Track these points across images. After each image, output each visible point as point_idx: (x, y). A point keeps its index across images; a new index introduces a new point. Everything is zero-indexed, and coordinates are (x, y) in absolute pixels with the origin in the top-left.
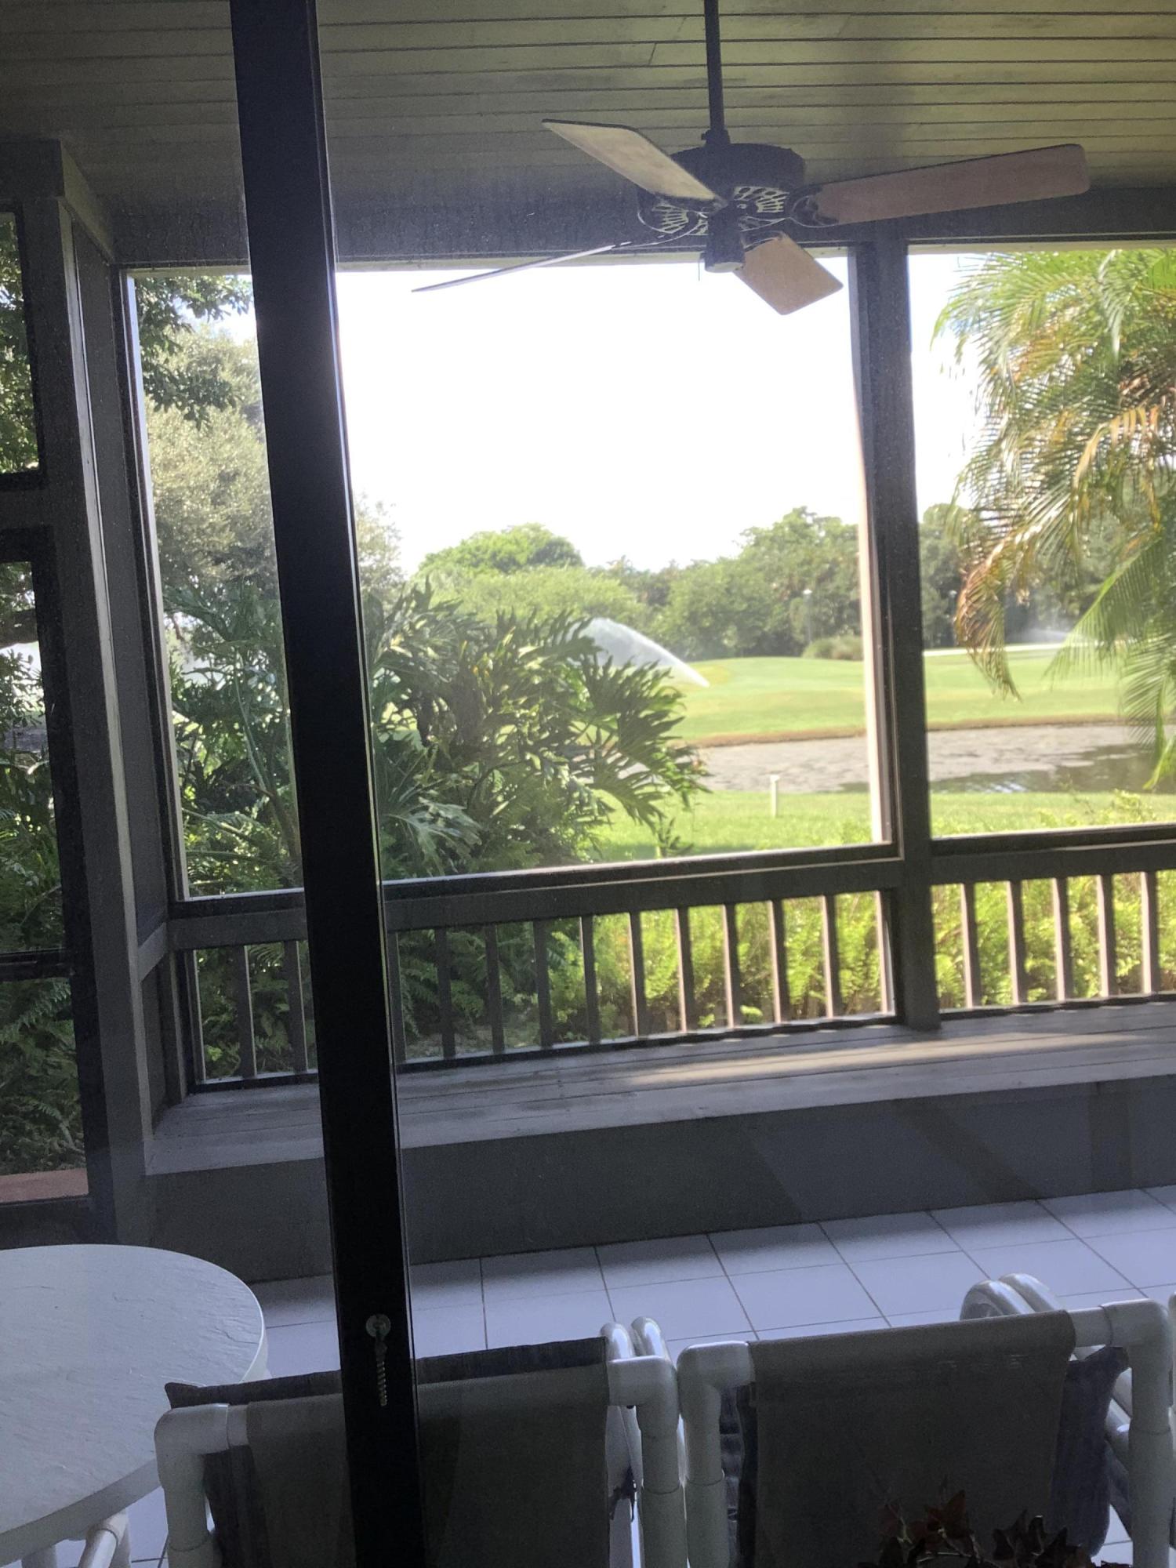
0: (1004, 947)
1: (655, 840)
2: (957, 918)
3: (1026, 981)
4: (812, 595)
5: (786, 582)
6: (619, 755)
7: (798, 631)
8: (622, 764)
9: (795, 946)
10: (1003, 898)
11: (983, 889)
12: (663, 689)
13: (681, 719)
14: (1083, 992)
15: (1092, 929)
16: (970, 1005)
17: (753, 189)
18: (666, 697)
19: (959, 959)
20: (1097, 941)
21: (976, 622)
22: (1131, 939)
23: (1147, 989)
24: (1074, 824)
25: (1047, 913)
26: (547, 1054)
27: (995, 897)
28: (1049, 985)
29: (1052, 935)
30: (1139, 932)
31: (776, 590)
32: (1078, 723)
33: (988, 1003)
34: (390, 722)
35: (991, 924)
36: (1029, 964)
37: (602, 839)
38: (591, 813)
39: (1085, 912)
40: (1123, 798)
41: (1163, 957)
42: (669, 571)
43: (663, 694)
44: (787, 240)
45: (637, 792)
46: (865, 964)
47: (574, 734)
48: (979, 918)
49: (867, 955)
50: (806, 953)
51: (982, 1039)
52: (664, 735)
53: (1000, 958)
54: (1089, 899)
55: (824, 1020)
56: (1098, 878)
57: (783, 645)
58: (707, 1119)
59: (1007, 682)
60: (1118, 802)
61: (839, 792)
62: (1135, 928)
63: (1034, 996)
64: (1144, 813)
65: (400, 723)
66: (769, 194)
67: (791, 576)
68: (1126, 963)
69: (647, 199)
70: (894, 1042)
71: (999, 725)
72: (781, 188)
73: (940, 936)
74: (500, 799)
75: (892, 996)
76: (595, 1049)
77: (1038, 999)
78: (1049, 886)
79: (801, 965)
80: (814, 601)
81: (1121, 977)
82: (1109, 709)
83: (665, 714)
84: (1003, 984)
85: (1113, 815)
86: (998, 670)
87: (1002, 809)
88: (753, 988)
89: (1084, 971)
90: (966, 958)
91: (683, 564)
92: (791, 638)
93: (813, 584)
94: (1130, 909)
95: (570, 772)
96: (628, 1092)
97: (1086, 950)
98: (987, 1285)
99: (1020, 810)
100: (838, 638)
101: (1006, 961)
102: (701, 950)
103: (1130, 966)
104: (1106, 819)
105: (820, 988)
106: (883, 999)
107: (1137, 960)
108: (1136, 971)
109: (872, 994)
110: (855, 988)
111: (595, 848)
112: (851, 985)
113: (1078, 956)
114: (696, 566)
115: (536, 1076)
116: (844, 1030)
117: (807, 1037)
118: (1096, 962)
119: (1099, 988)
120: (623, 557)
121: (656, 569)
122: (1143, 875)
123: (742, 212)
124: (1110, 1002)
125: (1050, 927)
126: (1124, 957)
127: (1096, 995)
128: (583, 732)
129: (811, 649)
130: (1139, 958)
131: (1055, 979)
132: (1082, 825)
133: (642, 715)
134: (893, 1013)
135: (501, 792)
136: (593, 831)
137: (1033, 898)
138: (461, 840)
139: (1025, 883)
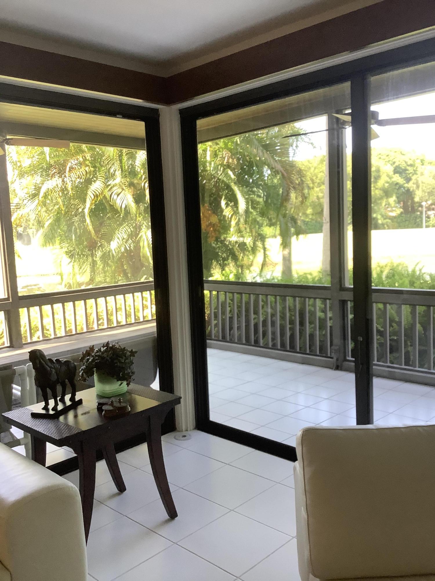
10: (37, 311)
11: (32, 309)
16: (29, 341)
23: (74, 332)
54: (59, 309)
56: (61, 304)
75: (8, 340)
78: (49, 307)
90: (28, 328)
106: (5, 341)
108: (71, 328)
119: (62, 334)
124: (65, 336)
134: (9, 345)
137: (45, 310)
139: (43, 306)
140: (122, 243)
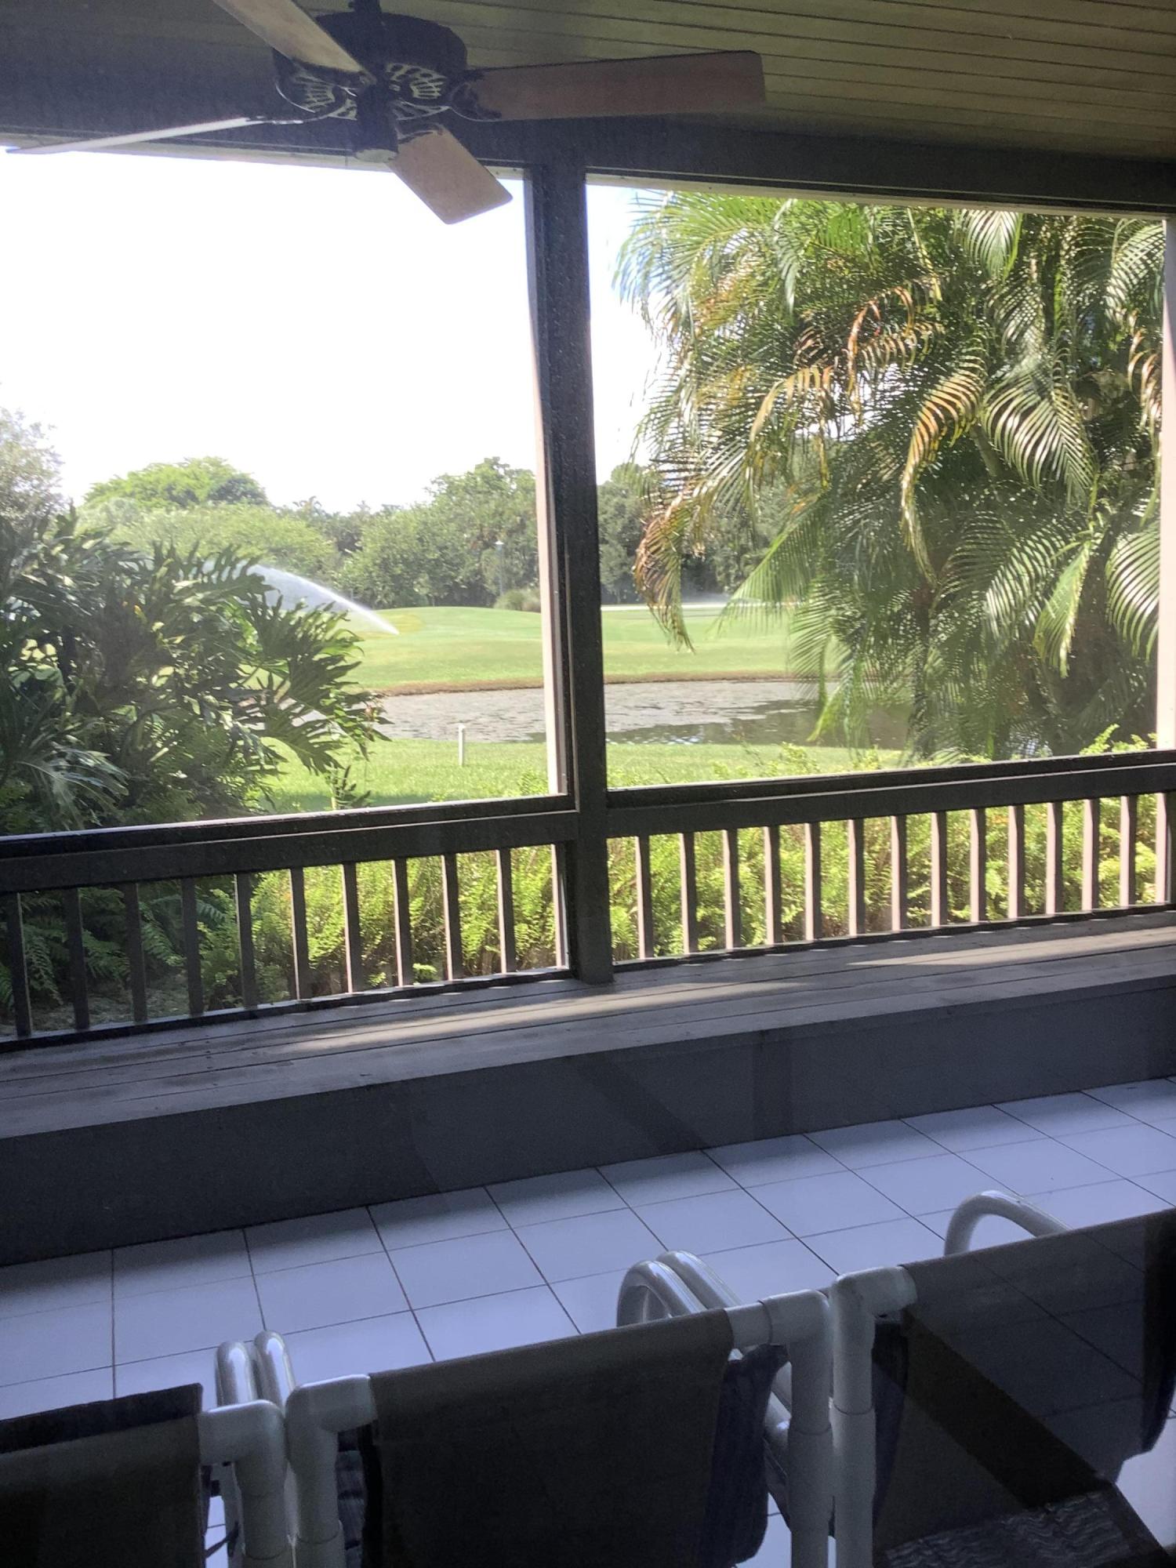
0: (678, 897)
1: (329, 789)
2: (633, 870)
3: (697, 929)
4: (504, 547)
5: (476, 532)
6: (294, 701)
7: (490, 581)
8: (297, 710)
9: (471, 899)
10: (677, 848)
11: (657, 841)
12: (341, 631)
13: (358, 664)
14: (749, 940)
15: (760, 878)
16: (642, 957)
17: (406, 67)
18: (343, 640)
19: (634, 909)
20: (764, 890)
21: (655, 572)
22: (796, 886)
23: (809, 937)
24: (745, 775)
25: (718, 862)
26: (196, 1023)
27: (668, 849)
28: (719, 933)
29: (722, 885)
30: (803, 880)
31: (468, 541)
32: (752, 679)
33: (661, 953)
34: (32, 659)
35: (666, 874)
36: (701, 913)
37: (274, 789)
38: (258, 762)
39: (753, 861)
40: (791, 750)
41: (825, 904)
42: (359, 516)
43: (339, 638)
44: (448, 136)
45: (311, 741)
46: (542, 917)
47: (240, 677)
48: (653, 869)
49: (544, 907)
50: (482, 906)
51: (654, 990)
52: (338, 680)
53: (674, 907)
54: (757, 848)
55: (497, 976)
56: (766, 829)
57: (475, 595)
58: (369, 1087)
59: (682, 634)
60: (786, 754)
61: (525, 742)
62: (799, 876)
63: (704, 943)
64: (809, 765)
65: (43, 661)
66: (424, 76)
67: (481, 527)
68: (790, 910)
69: (286, 66)
70: (565, 997)
71: (681, 679)
72: (438, 71)
73: (615, 887)
74: (159, 745)
75: (566, 950)
76: (253, 1015)
77: (709, 947)
78: (720, 836)
79: (476, 919)
80: (507, 553)
81: (786, 924)
82: (779, 667)
83: (341, 658)
84: (675, 933)
85: (781, 766)
86: (673, 622)
87: (680, 760)
88: (428, 943)
89: (751, 918)
90: (639, 908)
91: (375, 508)
92: (483, 588)
93: (503, 535)
94: (795, 858)
95: (233, 718)
96: (284, 1061)
97: (755, 898)
98: (646, 1266)
99: (697, 760)
100: (529, 590)
101: (679, 911)
102: (371, 906)
103: (794, 913)
104: (775, 770)
105: (495, 942)
106: (558, 953)
107: (801, 907)
108: (799, 918)
109: (549, 946)
110: (531, 941)
111: (268, 798)
112: (527, 938)
113: (747, 904)
114: (388, 511)
115: (182, 1047)
116: (517, 986)
117: (481, 994)
118: (763, 910)
119: (764, 936)
120: (312, 499)
121: (345, 513)
122: (807, 826)
123: (394, 96)
124: (776, 950)
125: (721, 877)
126: (789, 903)
127: (762, 943)
128: (251, 675)
129: (503, 600)
130: (803, 905)
131: (724, 928)
132: (753, 777)
133: (317, 658)
134: (567, 967)
135: (159, 738)
136: (264, 780)
137: (706, 849)
138: (106, 791)
139: (698, 834)
140: (1028, 594)
